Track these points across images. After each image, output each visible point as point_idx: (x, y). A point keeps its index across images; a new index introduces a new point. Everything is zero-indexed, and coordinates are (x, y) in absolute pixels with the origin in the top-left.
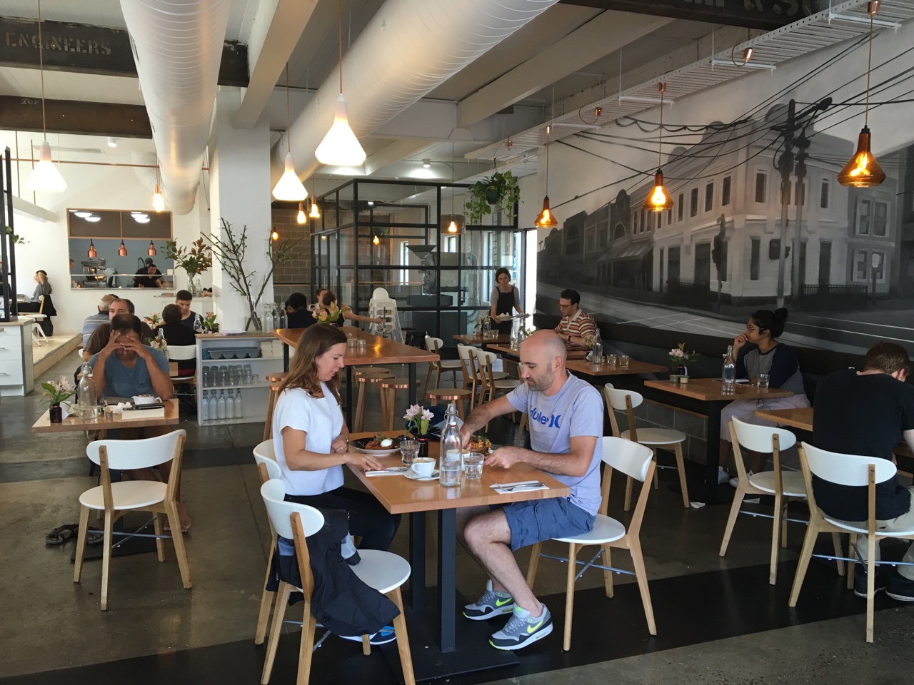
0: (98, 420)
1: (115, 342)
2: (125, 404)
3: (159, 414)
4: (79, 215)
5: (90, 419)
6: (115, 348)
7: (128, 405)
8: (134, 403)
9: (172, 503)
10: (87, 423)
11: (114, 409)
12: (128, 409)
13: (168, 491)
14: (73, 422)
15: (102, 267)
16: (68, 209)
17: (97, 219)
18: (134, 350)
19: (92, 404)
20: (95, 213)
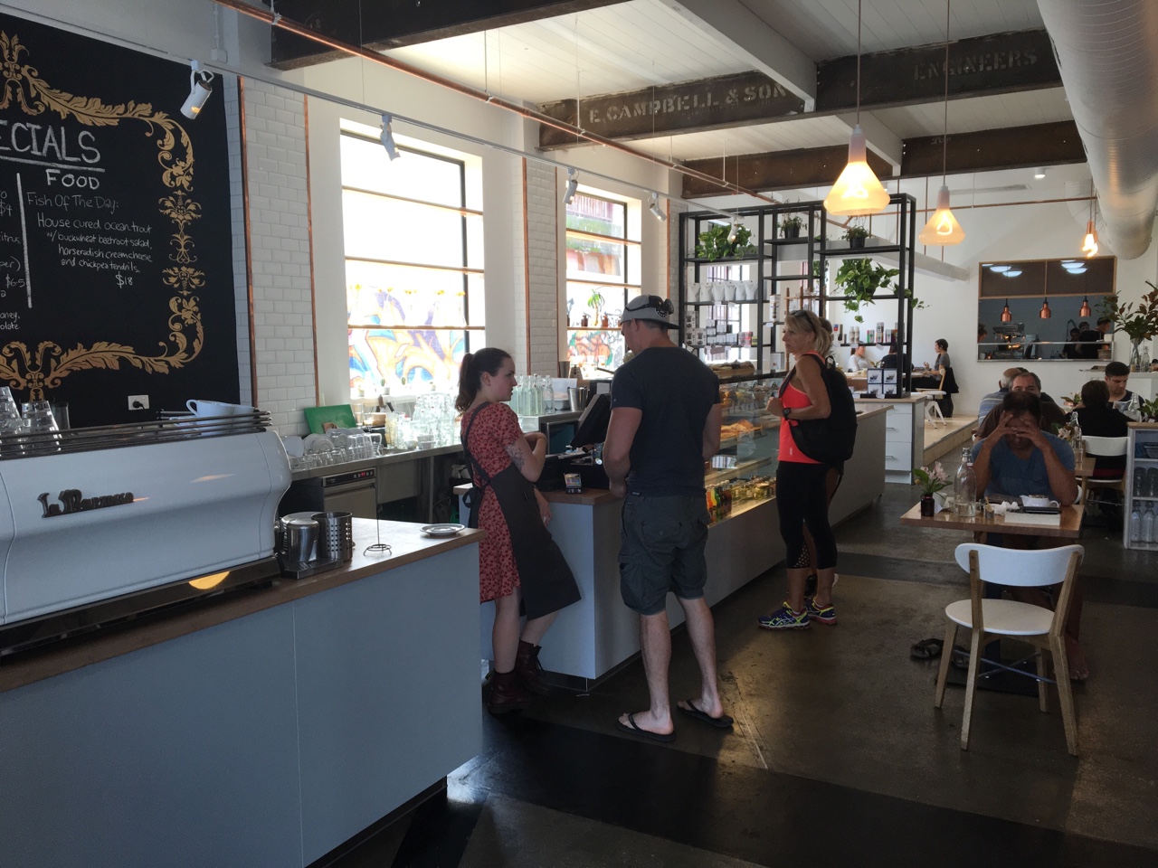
0: (977, 519)
1: (1006, 426)
2: (1011, 503)
3: (1053, 522)
4: (996, 269)
5: (967, 517)
6: (1004, 433)
7: (1015, 505)
8: (1022, 505)
9: (1059, 639)
10: (962, 521)
11: (996, 508)
12: (1013, 511)
13: (1054, 623)
14: (947, 518)
15: (1019, 334)
16: (981, 264)
17: (1016, 274)
18: (1029, 437)
19: (970, 499)
20: (1014, 265)
